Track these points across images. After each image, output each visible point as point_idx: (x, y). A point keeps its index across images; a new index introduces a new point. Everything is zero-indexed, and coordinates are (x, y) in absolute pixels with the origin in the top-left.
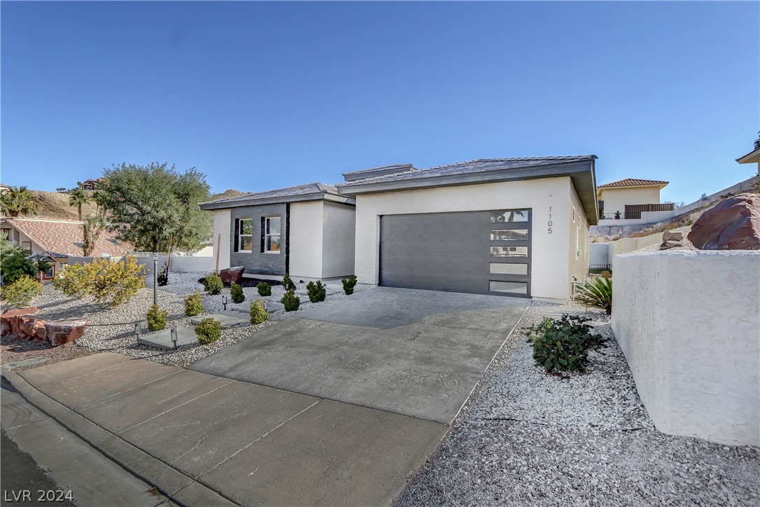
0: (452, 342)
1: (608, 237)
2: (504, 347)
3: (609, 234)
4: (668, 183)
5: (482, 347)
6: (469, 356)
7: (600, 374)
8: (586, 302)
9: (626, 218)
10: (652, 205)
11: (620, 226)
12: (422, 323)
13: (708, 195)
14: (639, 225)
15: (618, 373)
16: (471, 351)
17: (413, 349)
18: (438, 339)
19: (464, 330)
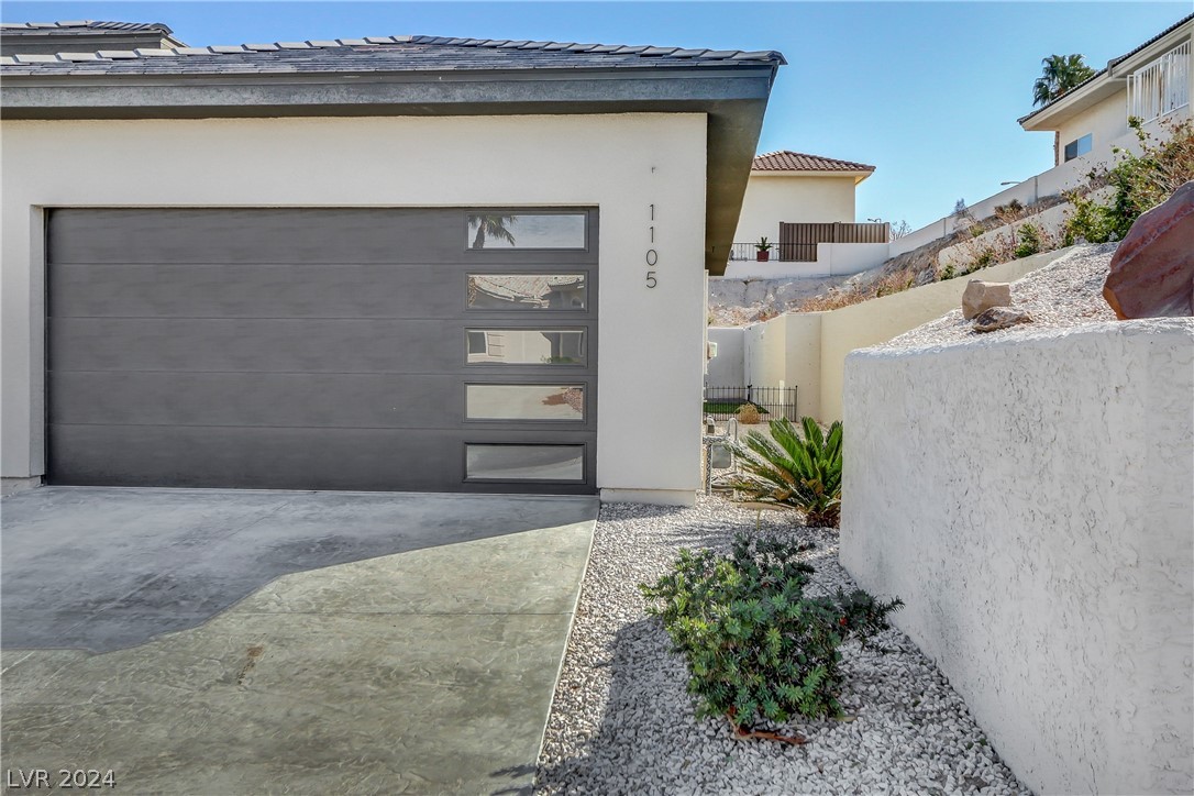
0: (387, 671)
1: (743, 310)
2: (566, 663)
3: (745, 303)
4: (872, 169)
5: (496, 673)
6: (465, 716)
7: (880, 714)
8: (760, 493)
9: (780, 260)
10: (840, 225)
11: (769, 282)
12: (255, 610)
13: (968, 204)
14: (812, 278)
15: (926, 703)
16: (464, 694)
17: (245, 718)
18: (333, 664)
19: (418, 621)
